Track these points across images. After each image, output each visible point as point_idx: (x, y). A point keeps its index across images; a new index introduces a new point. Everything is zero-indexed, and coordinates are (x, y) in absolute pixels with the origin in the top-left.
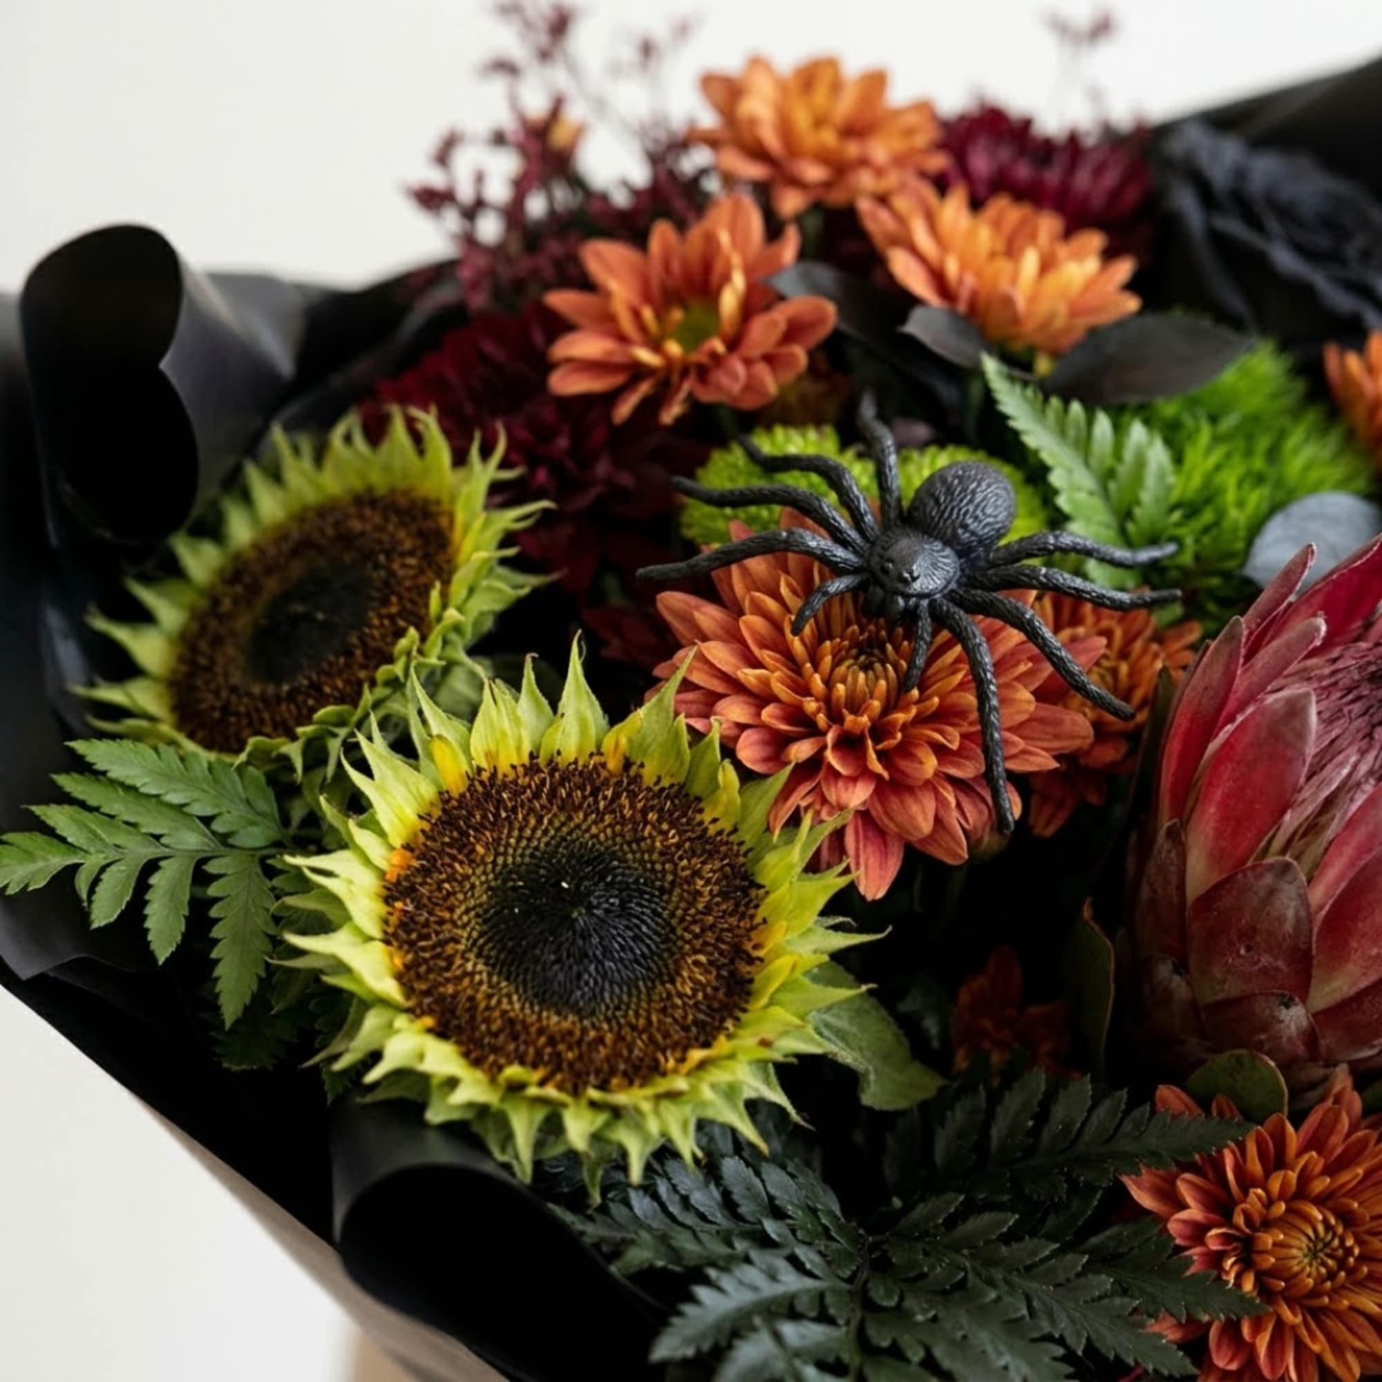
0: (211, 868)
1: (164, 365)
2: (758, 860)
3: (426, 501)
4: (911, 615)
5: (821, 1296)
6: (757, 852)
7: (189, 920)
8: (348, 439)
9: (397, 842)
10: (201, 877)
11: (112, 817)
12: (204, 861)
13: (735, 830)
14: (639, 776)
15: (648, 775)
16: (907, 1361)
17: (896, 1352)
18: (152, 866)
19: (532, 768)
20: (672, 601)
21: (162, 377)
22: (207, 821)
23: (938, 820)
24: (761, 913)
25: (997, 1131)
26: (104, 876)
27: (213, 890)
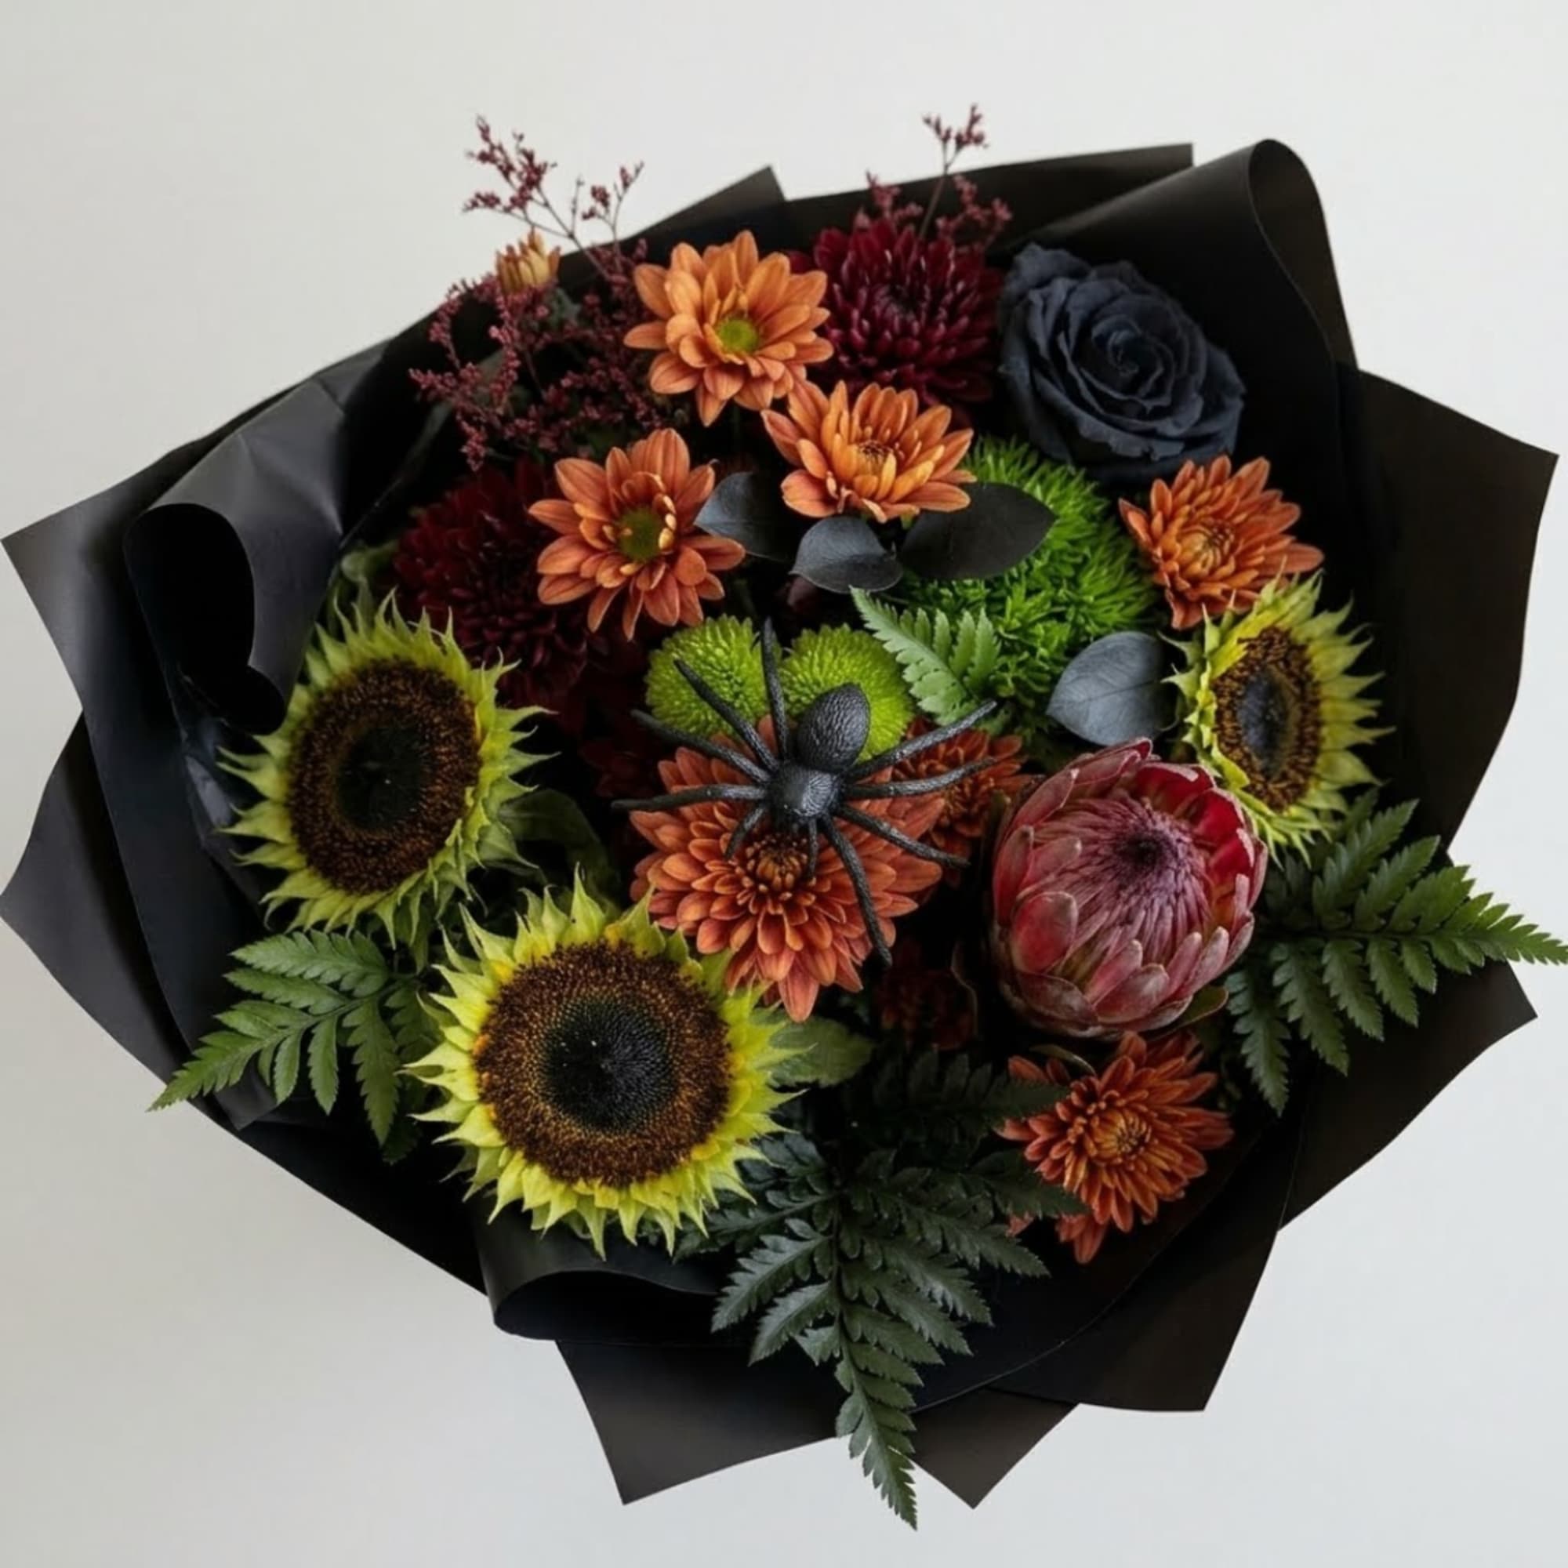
0: (347, 1022)
1: (252, 662)
2: (721, 1003)
3: (451, 681)
4: (804, 831)
5: (810, 1256)
6: (720, 997)
7: (340, 1074)
8: (388, 615)
9: (475, 1027)
10: (343, 1031)
11: (272, 1001)
12: (342, 1017)
13: (704, 983)
14: (632, 953)
15: (639, 951)
16: (870, 1307)
17: (861, 1300)
18: (307, 1037)
19: (558, 954)
20: (641, 819)
21: (253, 671)
22: (335, 985)
23: (839, 969)
24: (729, 1037)
25: (913, 1084)
26: (277, 1060)
27: (351, 1042)
